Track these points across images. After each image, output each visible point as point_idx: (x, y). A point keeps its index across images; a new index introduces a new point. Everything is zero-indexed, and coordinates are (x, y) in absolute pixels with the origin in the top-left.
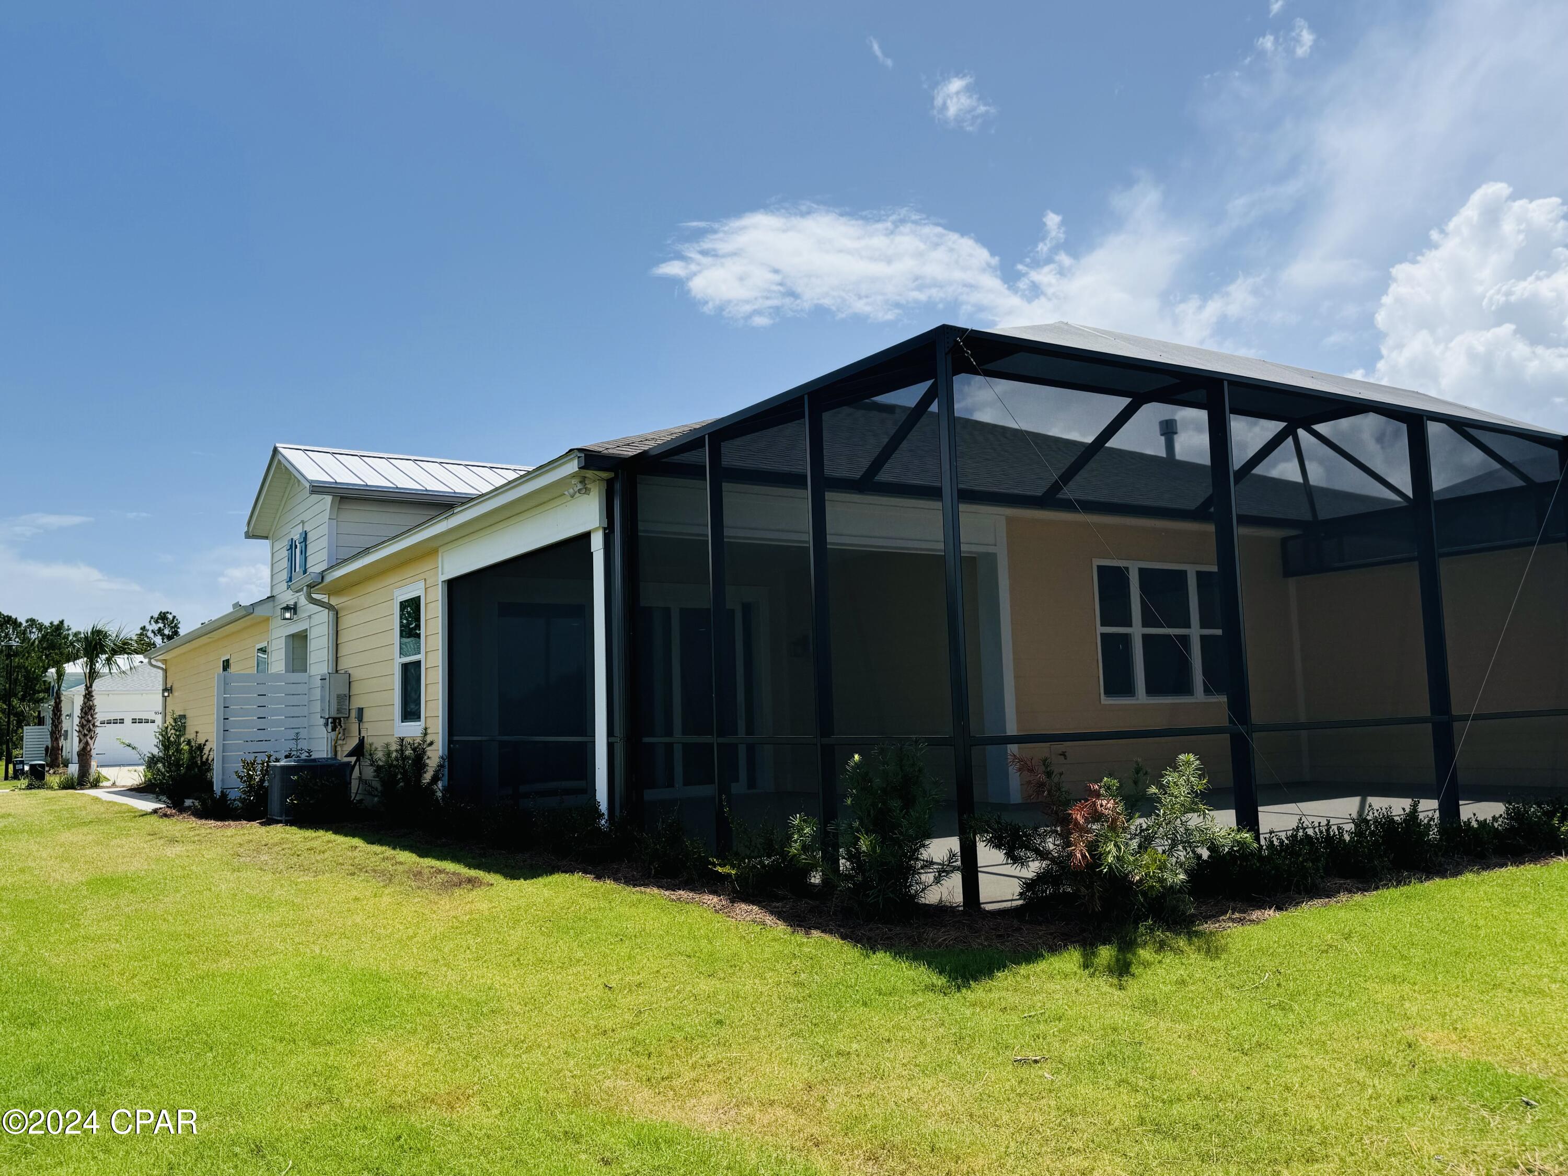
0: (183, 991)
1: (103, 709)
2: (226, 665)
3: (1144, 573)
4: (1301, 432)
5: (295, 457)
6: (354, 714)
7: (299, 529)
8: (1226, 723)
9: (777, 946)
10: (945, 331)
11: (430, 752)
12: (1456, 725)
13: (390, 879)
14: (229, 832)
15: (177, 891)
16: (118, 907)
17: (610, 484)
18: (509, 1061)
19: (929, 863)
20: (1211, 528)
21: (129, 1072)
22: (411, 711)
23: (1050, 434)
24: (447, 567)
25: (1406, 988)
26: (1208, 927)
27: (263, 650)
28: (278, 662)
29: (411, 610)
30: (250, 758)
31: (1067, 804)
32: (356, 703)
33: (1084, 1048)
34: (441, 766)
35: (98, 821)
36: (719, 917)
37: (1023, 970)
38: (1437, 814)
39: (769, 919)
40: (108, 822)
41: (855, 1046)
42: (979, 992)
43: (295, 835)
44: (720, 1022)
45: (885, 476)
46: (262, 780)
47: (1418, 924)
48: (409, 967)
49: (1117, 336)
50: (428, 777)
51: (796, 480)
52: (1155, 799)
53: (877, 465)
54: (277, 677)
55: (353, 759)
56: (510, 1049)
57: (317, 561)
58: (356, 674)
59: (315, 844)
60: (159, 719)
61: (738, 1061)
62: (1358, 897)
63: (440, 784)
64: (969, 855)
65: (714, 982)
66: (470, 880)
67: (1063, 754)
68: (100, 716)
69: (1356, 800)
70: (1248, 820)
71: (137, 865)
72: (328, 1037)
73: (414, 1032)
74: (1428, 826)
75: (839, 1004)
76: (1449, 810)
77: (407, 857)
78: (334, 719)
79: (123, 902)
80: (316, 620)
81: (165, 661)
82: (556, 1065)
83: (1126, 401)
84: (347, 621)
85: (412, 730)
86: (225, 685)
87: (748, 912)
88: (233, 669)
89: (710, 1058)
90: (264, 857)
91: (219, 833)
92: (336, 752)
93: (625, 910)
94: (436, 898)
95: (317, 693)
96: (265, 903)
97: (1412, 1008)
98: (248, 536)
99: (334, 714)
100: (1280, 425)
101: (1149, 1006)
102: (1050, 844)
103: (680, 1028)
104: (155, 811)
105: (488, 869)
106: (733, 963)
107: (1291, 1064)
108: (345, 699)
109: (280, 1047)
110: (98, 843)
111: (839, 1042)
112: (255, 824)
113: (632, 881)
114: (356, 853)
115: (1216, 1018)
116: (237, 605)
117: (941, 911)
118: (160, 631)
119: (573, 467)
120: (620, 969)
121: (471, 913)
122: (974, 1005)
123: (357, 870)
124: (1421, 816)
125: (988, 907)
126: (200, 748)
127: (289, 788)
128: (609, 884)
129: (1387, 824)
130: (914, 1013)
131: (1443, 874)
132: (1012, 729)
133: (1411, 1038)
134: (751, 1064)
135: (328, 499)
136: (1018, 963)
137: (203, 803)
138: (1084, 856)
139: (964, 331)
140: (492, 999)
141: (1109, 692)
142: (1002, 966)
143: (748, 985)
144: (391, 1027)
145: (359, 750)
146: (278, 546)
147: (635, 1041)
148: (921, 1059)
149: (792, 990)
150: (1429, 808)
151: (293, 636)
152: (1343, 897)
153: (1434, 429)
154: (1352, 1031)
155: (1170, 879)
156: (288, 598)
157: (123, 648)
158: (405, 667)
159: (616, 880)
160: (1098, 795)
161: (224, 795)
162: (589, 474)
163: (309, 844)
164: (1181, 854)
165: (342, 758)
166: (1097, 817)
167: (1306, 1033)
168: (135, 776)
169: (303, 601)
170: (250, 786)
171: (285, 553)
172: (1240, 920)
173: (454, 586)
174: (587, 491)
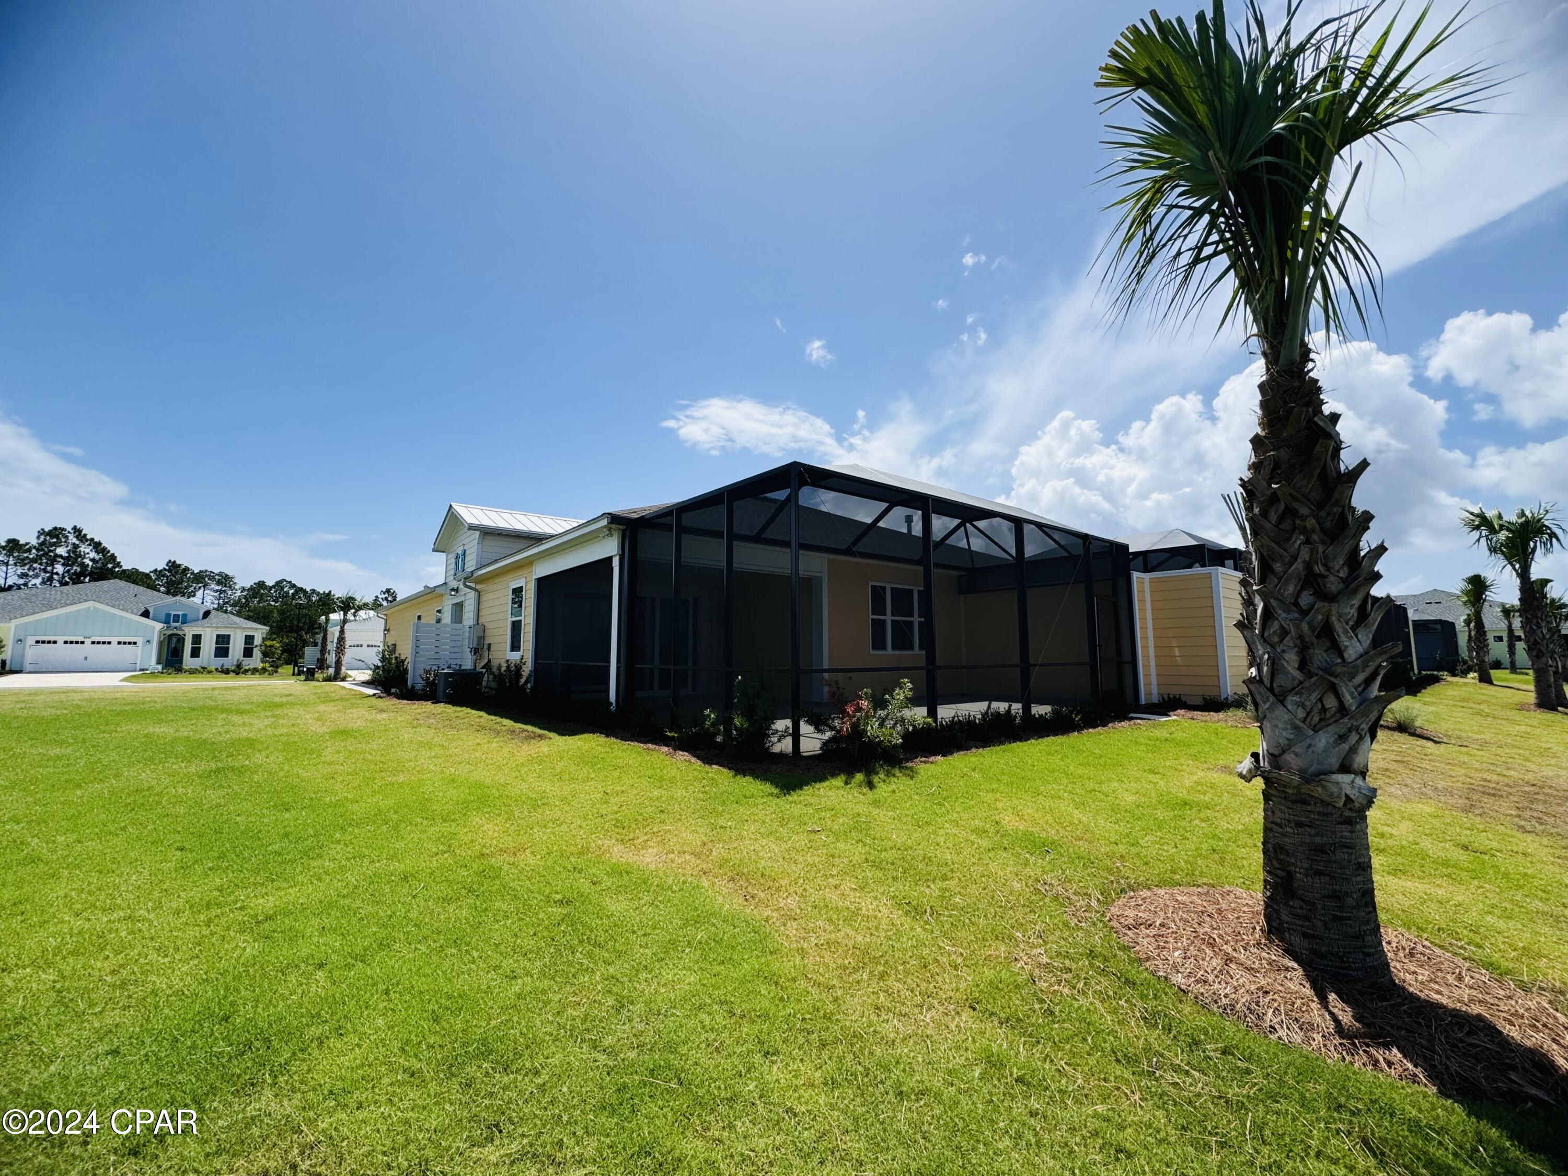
0: (375, 792)
1: (350, 639)
2: (419, 617)
3: (893, 590)
4: (968, 525)
5: (460, 509)
6: (486, 646)
7: (462, 548)
8: (924, 665)
9: (696, 773)
10: (795, 465)
11: (524, 667)
12: (1031, 668)
13: (498, 733)
14: (414, 707)
15: (380, 738)
16: (345, 746)
17: (624, 532)
18: (548, 830)
19: (777, 731)
20: (922, 568)
21: (338, 836)
22: (515, 646)
23: (856, 518)
24: (538, 571)
25: (998, 795)
26: (909, 764)
27: (439, 611)
28: (447, 618)
29: (518, 592)
30: (428, 668)
31: (846, 703)
32: (487, 642)
33: (843, 825)
34: (530, 676)
35: (342, 699)
36: (667, 758)
37: (817, 785)
38: (1021, 711)
39: (693, 760)
40: (346, 700)
41: (729, 824)
42: (794, 796)
43: (450, 709)
44: (662, 811)
45: (767, 535)
46: (434, 680)
47: (1007, 764)
48: (502, 781)
49: (881, 473)
50: (523, 681)
51: (719, 535)
52: (887, 701)
53: (763, 529)
54: (446, 625)
55: (484, 670)
56: (550, 825)
57: (470, 565)
58: (488, 625)
59: (460, 714)
60: (381, 645)
61: (669, 831)
62: (980, 750)
63: (529, 685)
64: (796, 727)
65: (660, 790)
66: (540, 736)
67: (850, 678)
68: (347, 643)
69: (987, 703)
70: (932, 713)
71: (360, 723)
72: (453, 817)
73: (499, 815)
74: (1016, 717)
75: (724, 802)
76: (1027, 709)
77: (508, 723)
78: (475, 649)
79: (348, 743)
80: (468, 596)
81: (385, 615)
82: (574, 832)
83: (886, 505)
84: (483, 598)
85: (515, 656)
86: (417, 628)
87: (683, 756)
88: (423, 620)
89: (655, 830)
90: (432, 721)
91: (408, 707)
92: (475, 666)
93: (620, 754)
94: (520, 744)
95: (467, 634)
96: (429, 746)
97: (1000, 805)
98: (434, 550)
99: (475, 646)
100: (959, 521)
101: (876, 803)
102: (837, 723)
103: (641, 814)
104: (374, 695)
105: (550, 730)
106: (673, 781)
107: (941, 832)
108: (481, 638)
109: (425, 822)
110: (339, 711)
111: (721, 822)
112: (429, 703)
113: (624, 739)
114: (481, 720)
115: (908, 810)
116: (426, 587)
117: (781, 756)
118: (386, 598)
119: (604, 522)
120: (613, 783)
121: (538, 752)
122: (791, 803)
123: (481, 728)
124: (1013, 712)
125: (804, 754)
126: (403, 661)
127: (448, 685)
128: (613, 740)
129: (997, 714)
130: (761, 807)
131: (1021, 740)
132: (826, 666)
133: (998, 820)
134: (676, 832)
135: (478, 533)
136: (815, 782)
137: (401, 690)
138: (847, 729)
139: (805, 465)
140: (543, 798)
141: (874, 648)
142: (807, 784)
143: (679, 793)
144: (487, 812)
145: (488, 666)
146: (450, 556)
147: (617, 820)
148: (762, 831)
149: (701, 795)
150: (1017, 707)
151: (456, 604)
152: (974, 750)
153: (1027, 528)
154: (971, 816)
155: (894, 741)
156: (454, 584)
157: (365, 606)
158: (514, 623)
159: (617, 738)
160: (861, 698)
161: (413, 687)
162: (613, 526)
163: (457, 714)
164: (899, 728)
165: (478, 669)
166: (859, 709)
167: (950, 817)
168: (366, 675)
169: (461, 586)
170: (427, 683)
171: (453, 561)
172: (925, 762)
173: (540, 581)
174: (612, 535)
